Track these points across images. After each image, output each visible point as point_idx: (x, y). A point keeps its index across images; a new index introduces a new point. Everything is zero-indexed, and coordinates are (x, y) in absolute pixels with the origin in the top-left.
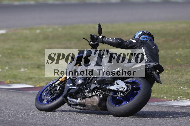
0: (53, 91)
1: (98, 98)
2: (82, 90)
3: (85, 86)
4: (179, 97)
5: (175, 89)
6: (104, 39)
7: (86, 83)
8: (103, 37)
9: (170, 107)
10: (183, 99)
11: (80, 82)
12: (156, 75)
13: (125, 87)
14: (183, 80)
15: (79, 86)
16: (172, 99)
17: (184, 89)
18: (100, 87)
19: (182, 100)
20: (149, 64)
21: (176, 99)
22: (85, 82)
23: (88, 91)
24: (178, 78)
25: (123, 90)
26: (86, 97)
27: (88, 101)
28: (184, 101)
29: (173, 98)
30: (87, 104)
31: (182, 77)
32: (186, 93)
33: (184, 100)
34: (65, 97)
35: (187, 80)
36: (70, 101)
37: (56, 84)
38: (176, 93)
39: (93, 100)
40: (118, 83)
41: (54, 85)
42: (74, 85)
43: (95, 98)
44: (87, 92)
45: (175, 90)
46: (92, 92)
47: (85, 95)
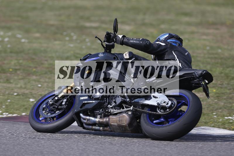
0: (57, 105)
1: (128, 116)
3: (106, 99)
6: (125, 40)
7: (108, 96)
8: (124, 37)
13: (168, 102)
15: (99, 100)
23: (113, 107)
25: (167, 106)
26: (110, 115)
27: (113, 120)
30: (112, 124)
34: (77, 114)
36: (85, 119)
37: (60, 96)
39: (121, 119)
40: (156, 96)
41: (56, 98)
43: (124, 116)
44: (111, 108)
46: (119, 108)
47: (108, 112)
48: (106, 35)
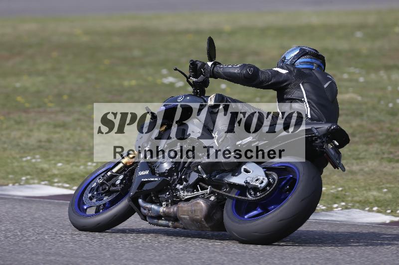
0: (108, 186)
1: (204, 203)
2: (170, 185)
3: (178, 175)
4: (24, 178)
5: (14, 161)
6: (217, 69)
7: (179, 169)
8: (215, 64)
9: (5, 199)
10: (32, 181)
11: (166, 166)
12: (333, 152)
13: (264, 179)
14: (32, 141)
15: (164, 176)
16: (10, 182)
17: (34, 161)
18: (210, 178)
19: (30, 184)
20: (316, 126)
21: (17, 182)
22: (177, 168)
23: (184, 187)
24: (20, 138)
25: (259, 186)
26: (179, 201)
27: (183, 210)
28: (33, 186)
29: (11, 179)
30: (182, 216)
31: (29, 136)
32: (39, 170)
33: (34, 183)
34: (134, 200)
35: (40, 141)
36: (145, 208)
37: (115, 170)
38: (17, 170)
39: (193, 208)
40: (248, 169)
41: (109, 173)
42: (153, 173)
43: (199, 203)
44: (182, 189)
45: (16, 164)
46: (191, 190)
47: (176, 197)
48: (190, 66)
